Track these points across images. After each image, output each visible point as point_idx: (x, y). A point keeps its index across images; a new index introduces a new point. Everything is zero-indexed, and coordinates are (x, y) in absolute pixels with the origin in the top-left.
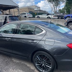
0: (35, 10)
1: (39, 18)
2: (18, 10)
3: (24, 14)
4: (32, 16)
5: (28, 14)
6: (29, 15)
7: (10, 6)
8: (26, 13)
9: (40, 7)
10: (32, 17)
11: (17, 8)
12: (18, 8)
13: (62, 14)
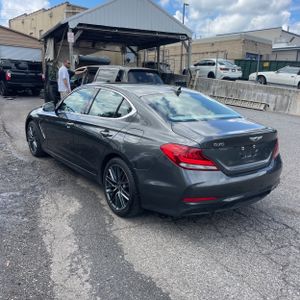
2: (188, 49)
3: (209, 64)
4: (239, 74)
5: (223, 67)
6: (227, 69)
7: (159, 33)
8: (215, 60)
11: (183, 41)
12: (187, 42)
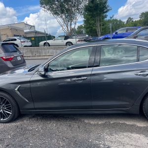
0: (25, 31)
1: (49, 46)
4: (30, 44)
6: (24, 42)
8: (15, 38)
9: (34, 26)
10: (31, 46)
13: (87, 36)
